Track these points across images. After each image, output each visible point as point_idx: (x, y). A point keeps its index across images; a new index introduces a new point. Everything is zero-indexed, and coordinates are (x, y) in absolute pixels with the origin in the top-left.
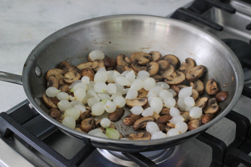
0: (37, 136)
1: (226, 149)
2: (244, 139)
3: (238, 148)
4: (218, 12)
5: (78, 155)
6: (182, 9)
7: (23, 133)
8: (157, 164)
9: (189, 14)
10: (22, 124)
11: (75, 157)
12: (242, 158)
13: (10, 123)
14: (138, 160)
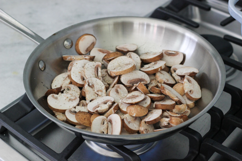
0: (29, 132)
1: (202, 140)
2: (218, 129)
3: (212, 138)
4: (195, 10)
5: (67, 148)
6: (161, 8)
7: (17, 130)
8: (138, 154)
9: (168, 13)
10: (15, 122)
11: (64, 151)
12: (216, 147)
13: (5, 121)
14: (122, 152)
